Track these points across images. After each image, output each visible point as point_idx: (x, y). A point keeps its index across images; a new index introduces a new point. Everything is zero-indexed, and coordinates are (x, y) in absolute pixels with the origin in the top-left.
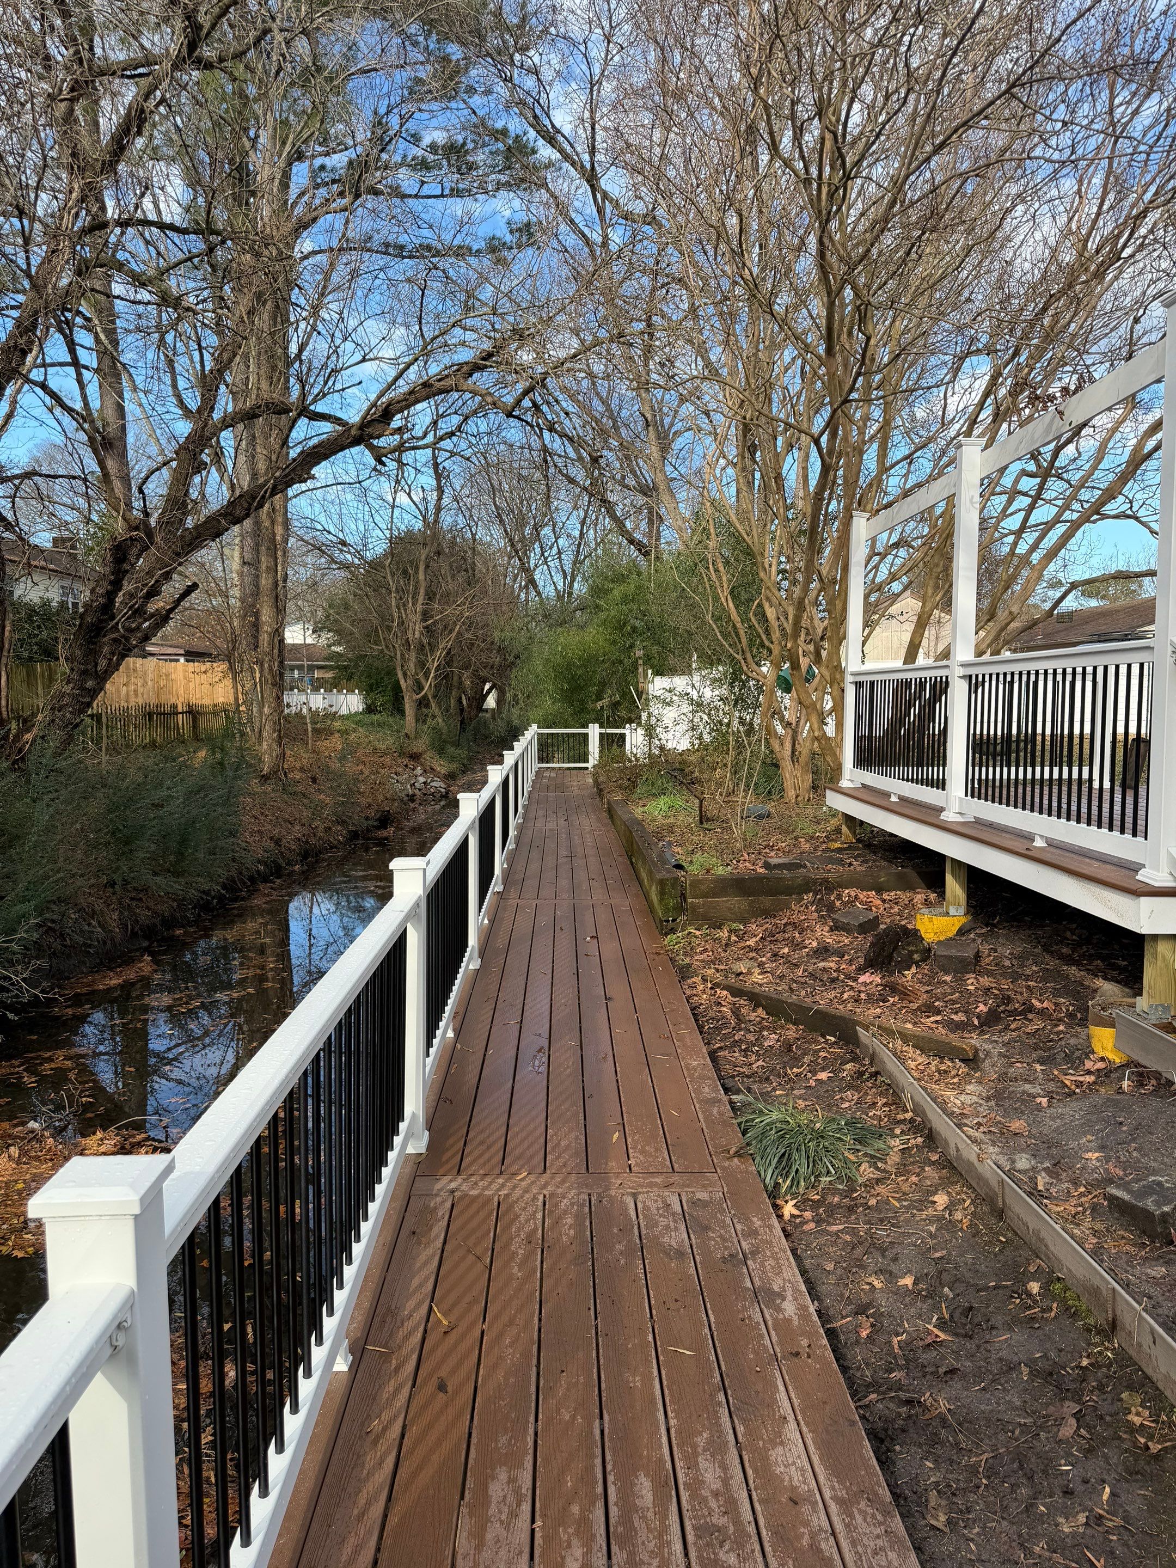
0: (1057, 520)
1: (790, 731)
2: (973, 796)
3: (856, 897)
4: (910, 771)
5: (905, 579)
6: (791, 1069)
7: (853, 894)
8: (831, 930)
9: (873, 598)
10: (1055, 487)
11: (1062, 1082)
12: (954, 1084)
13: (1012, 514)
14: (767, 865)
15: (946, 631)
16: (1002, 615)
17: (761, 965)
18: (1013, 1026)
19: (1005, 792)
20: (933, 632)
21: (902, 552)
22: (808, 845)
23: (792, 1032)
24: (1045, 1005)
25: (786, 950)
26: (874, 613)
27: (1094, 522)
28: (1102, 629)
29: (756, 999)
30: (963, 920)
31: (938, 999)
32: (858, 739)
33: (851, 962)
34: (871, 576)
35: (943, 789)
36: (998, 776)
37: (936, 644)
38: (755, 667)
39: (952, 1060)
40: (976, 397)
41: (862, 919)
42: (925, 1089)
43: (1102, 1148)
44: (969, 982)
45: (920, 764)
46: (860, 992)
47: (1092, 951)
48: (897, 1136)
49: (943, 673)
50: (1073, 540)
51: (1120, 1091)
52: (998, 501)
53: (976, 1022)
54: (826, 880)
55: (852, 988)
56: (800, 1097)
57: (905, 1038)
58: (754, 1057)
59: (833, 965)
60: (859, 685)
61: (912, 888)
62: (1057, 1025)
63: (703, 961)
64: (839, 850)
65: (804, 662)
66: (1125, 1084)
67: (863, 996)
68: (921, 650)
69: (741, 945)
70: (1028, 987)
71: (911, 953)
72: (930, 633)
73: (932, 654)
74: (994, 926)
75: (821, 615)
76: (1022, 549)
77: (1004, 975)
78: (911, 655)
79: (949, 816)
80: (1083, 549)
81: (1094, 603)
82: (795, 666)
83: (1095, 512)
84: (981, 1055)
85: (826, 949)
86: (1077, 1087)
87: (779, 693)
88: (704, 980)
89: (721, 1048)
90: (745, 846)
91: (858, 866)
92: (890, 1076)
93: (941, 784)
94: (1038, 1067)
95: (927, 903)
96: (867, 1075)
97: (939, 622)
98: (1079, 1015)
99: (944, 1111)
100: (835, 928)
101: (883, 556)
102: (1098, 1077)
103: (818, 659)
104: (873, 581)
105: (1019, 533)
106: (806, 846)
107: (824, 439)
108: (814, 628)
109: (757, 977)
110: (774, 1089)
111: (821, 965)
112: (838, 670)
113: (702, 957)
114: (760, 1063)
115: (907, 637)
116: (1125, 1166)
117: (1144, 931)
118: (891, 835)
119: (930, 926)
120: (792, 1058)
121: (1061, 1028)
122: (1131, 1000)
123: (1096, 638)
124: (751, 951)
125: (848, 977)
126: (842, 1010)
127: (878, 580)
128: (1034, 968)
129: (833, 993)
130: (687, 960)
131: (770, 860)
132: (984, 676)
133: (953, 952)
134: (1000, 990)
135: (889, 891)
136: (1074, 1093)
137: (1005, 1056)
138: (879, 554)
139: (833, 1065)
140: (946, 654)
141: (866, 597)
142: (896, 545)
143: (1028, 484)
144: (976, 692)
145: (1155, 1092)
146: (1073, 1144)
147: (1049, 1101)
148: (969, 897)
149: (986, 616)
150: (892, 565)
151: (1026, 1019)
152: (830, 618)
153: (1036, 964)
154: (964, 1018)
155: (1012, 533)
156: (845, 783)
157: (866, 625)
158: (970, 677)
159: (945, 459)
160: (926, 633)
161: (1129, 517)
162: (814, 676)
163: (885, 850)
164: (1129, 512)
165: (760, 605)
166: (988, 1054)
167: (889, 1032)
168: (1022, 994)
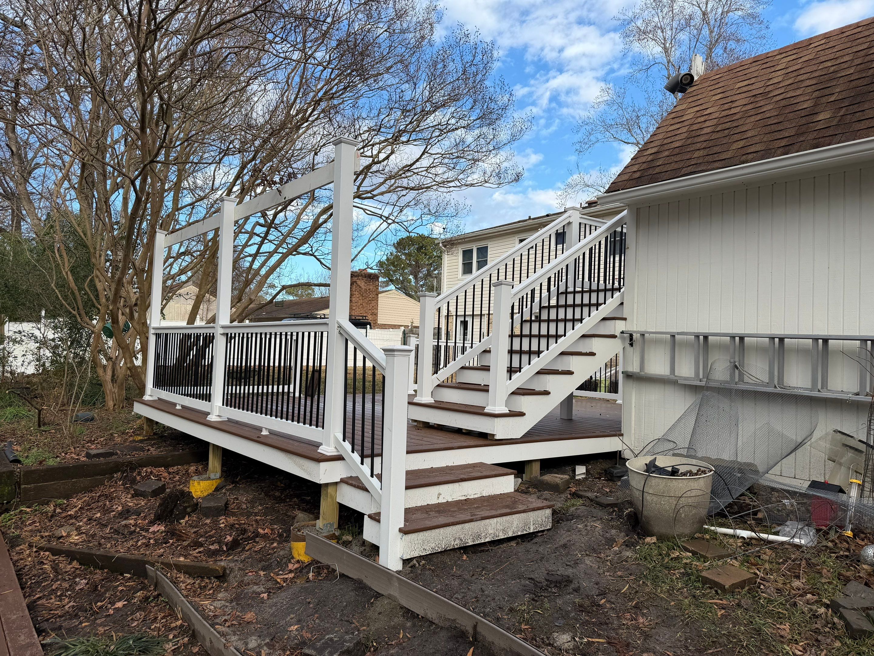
0: (275, 251)
1: (111, 363)
2: (227, 406)
3: (151, 473)
4: (190, 390)
5: (189, 274)
6: (96, 603)
7: (149, 470)
8: (133, 496)
9: (169, 282)
10: (274, 235)
11: (276, 580)
12: (210, 594)
13: (250, 245)
14: (88, 455)
15: (213, 306)
16: (245, 300)
17: (78, 529)
18: (247, 548)
19: (246, 401)
20: (206, 306)
21: (188, 258)
22: (120, 439)
23: (98, 575)
24: (266, 531)
25: (98, 515)
26: (169, 292)
27: (294, 255)
28: (296, 311)
29: (71, 555)
30: (219, 481)
31: (201, 536)
32: (157, 368)
33: (145, 518)
34: (168, 269)
35: (209, 401)
36: (242, 392)
37: (207, 313)
38: (87, 319)
39: (209, 578)
40: (231, 178)
41: (154, 487)
42: (191, 603)
43: (299, 621)
44: (221, 522)
45: (196, 385)
46: (150, 539)
47: (292, 493)
48: (171, 640)
49: (211, 331)
50: (283, 264)
51: (308, 581)
52: (243, 237)
53: (225, 549)
54: (130, 463)
55: (145, 537)
56: (101, 625)
57: (179, 567)
58: (67, 600)
59: (132, 522)
60: (158, 336)
61: (189, 463)
62: (272, 543)
63: (31, 531)
64: (141, 441)
65: (121, 319)
66: (311, 575)
67: (152, 541)
68: (198, 316)
69: (64, 515)
70: (256, 521)
71: (186, 508)
72: (203, 307)
73: (204, 319)
74: (237, 483)
75: (135, 290)
76: (256, 265)
77: (242, 514)
78: (192, 320)
79: (212, 418)
80: (288, 269)
81: (291, 298)
82: (115, 321)
83: (294, 250)
84: (228, 572)
85: (128, 511)
86: (284, 582)
87: (104, 338)
88: (31, 546)
89: (40, 598)
90: (72, 442)
91: (154, 452)
92: (168, 597)
93: (207, 397)
94: (262, 573)
95: (197, 473)
96: (152, 598)
97: (209, 301)
98: (285, 535)
99: (203, 616)
100: (137, 494)
101: (176, 259)
102: (296, 573)
103: (132, 317)
104: (169, 273)
105: (255, 256)
106: (118, 440)
107: (138, 183)
108: (130, 298)
109: (75, 538)
110: (81, 623)
111: (124, 523)
112: (145, 325)
113: (30, 528)
114: (71, 604)
115: (189, 308)
116: (311, 630)
117: (322, 482)
118: (175, 430)
119: (199, 487)
120: (97, 596)
121: (275, 545)
122: (313, 522)
123: (293, 316)
124: (72, 519)
125: (142, 529)
126: (136, 554)
127: (172, 273)
128: (260, 508)
129: (131, 543)
130: (17, 532)
131: (90, 451)
132: (235, 334)
133: (212, 504)
134: (240, 524)
135: (174, 466)
136: (283, 586)
137: (243, 570)
138: (173, 257)
139: (128, 595)
140: (213, 320)
141: (164, 282)
142: (184, 254)
143: (260, 230)
144: (230, 343)
145: (326, 578)
146: (282, 623)
147: (268, 595)
148: (223, 465)
149: (236, 300)
150: (181, 265)
151: (255, 542)
152: (140, 292)
153: (261, 505)
154: (217, 547)
155: (250, 255)
156: (146, 398)
157: (163, 298)
158: (227, 334)
159: (213, 210)
160: (201, 306)
161: (311, 255)
162: (129, 328)
163: (172, 439)
164: (311, 252)
165: (92, 280)
166: (232, 570)
167: (168, 566)
168: (252, 525)
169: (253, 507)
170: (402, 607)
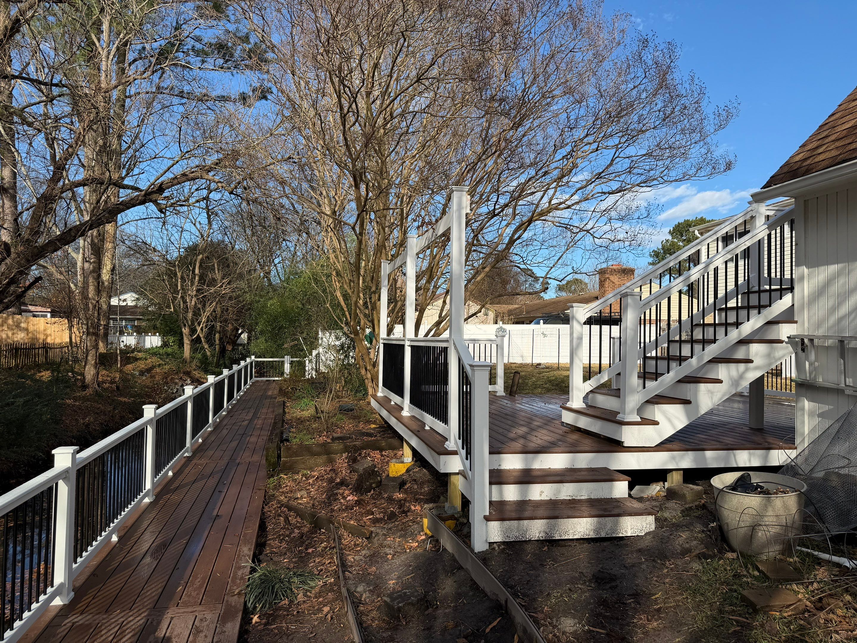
3: (369, 454)
6: (298, 548)
8: (351, 472)
11: (404, 547)
12: (357, 550)
14: (332, 438)
23: (307, 528)
24: (417, 508)
29: (298, 512)
30: (409, 465)
31: (376, 507)
33: (350, 489)
39: (362, 539)
46: (344, 505)
48: (323, 579)
51: (425, 550)
53: (386, 518)
54: (355, 446)
55: (341, 503)
56: (294, 562)
58: (284, 543)
59: (341, 491)
60: (384, 345)
64: (374, 429)
66: (428, 546)
69: (305, 482)
71: (371, 484)
79: (404, 413)
84: (374, 535)
86: (409, 548)
88: (278, 503)
90: (327, 427)
91: (379, 437)
94: (398, 540)
96: (328, 549)
100: (354, 471)
102: (420, 543)
109: (303, 500)
110: (284, 559)
111: (336, 492)
113: (283, 490)
114: (285, 546)
117: (442, 472)
119: (394, 468)
120: (301, 542)
122: (444, 504)
128: (426, 489)
129: (332, 507)
130: (274, 492)
133: (390, 482)
136: (406, 552)
137: (385, 535)
139: (317, 544)
145: (437, 550)
146: (388, 577)
147: (393, 557)
151: (406, 515)
153: (428, 486)
154: (382, 516)
156: (379, 394)
158: (411, 346)
166: (377, 534)
169: (421, 488)
170: (472, 580)
